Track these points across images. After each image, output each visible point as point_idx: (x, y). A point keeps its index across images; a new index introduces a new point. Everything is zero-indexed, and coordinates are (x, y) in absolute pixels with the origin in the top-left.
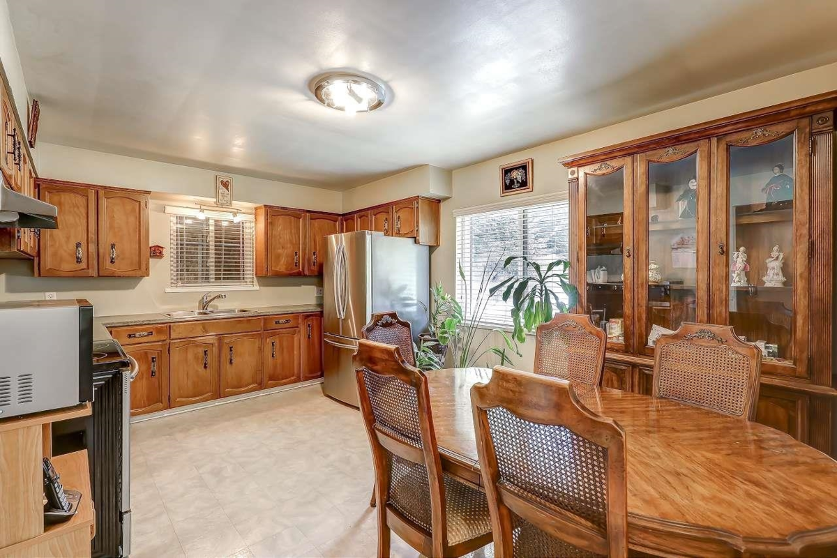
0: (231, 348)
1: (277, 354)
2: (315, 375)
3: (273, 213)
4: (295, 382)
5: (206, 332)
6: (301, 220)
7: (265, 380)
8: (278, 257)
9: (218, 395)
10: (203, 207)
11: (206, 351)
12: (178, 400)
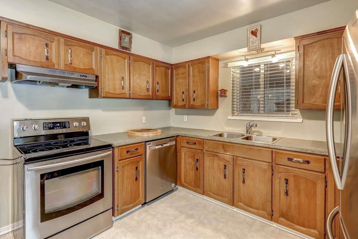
0: (244, 170)
1: (291, 193)
5: (225, 151)
8: (313, 88)
10: (247, 57)
11: (225, 166)
12: (209, 192)
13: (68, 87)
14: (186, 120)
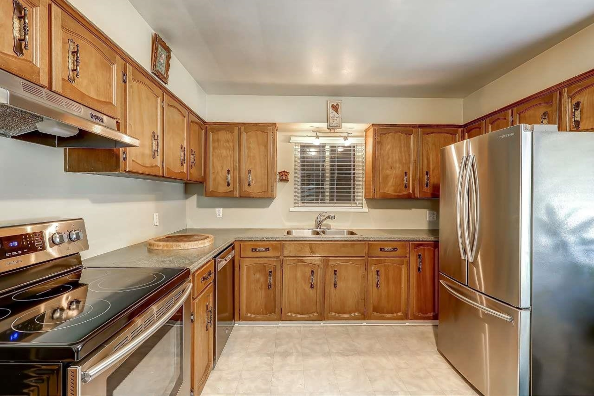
0: (335, 271)
1: (382, 284)
2: (427, 315)
3: (381, 131)
4: (402, 319)
5: (313, 252)
6: (412, 136)
7: (369, 310)
8: (386, 177)
9: (322, 317)
10: (318, 134)
11: (312, 272)
12: (289, 314)
13: (13, 137)
14: (221, 216)
